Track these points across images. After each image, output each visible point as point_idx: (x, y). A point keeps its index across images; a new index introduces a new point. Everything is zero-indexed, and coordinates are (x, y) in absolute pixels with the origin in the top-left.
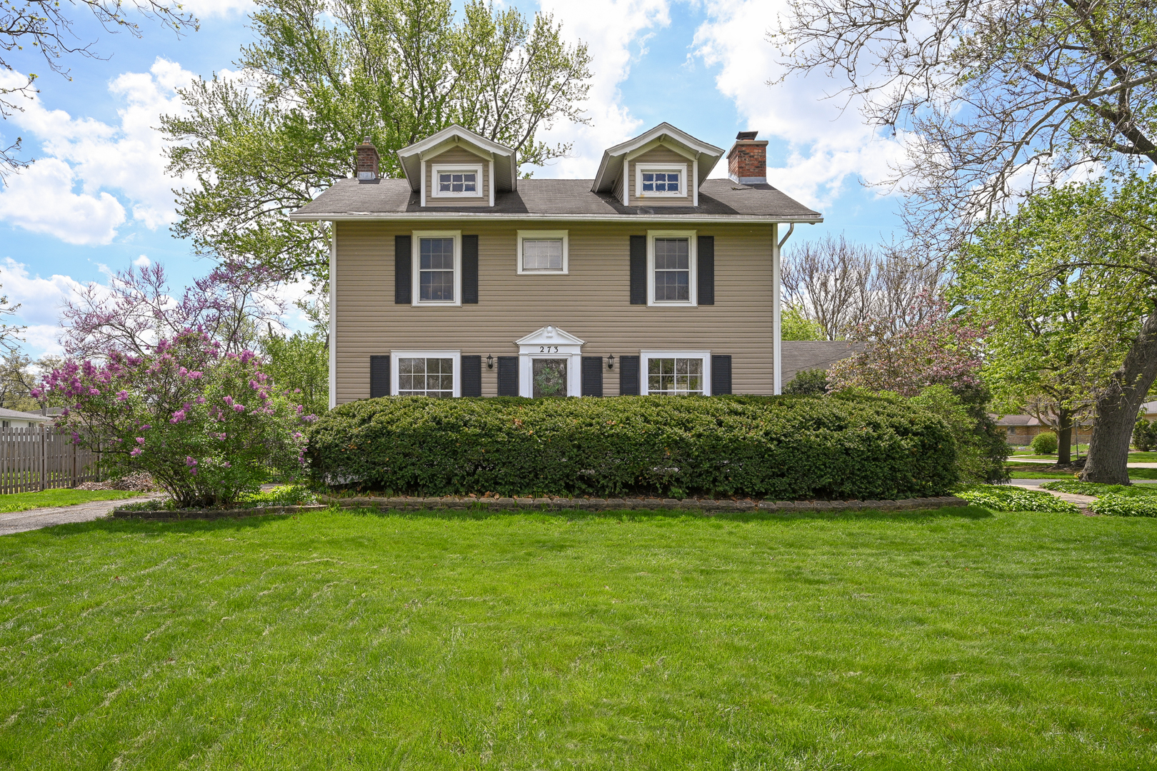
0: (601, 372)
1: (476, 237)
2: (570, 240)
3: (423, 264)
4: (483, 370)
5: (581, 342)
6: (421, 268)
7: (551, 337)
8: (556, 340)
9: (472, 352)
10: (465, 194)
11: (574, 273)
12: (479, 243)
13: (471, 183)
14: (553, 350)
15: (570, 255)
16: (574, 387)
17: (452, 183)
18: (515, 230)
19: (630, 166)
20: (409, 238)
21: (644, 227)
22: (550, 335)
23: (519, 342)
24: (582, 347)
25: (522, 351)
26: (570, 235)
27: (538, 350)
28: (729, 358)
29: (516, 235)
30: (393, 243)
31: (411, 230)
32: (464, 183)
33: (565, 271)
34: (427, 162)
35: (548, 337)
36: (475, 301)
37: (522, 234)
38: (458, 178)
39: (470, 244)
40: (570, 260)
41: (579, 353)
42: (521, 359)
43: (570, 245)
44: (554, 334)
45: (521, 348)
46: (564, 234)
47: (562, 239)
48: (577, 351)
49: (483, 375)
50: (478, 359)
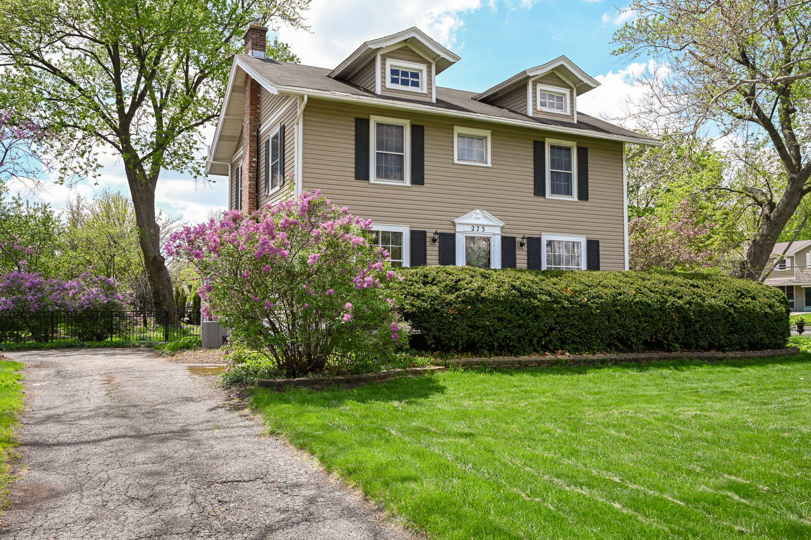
0: (515, 250)
1: (423, 127)
2: (492, 139)
3: (379, 147)
4: (428, 243)
5: (502, 224)
6: (377, 149)
7: (479, 218)
8: (483, 221)
9: (419, 227)
10: (410, 88)
11: (495, 166)
12: (425, 133)
13: (416, 80)
14: (481, 229)
15: (492, 152)
16: (496, 262)
17: (400, 77)
18: (453, 125)
19: (533, 85)
20: (367, 122)
21: (543, 135)
22: (478, 216)
23: (457, 221)
24: (502, 228)
25: (459, 228)
26: (492, 134)
27: (470, 228)
28: (598, 242)
29: (453, 129)
30: (354, 124)
31: (369, 115)
32: (411, 79)
33: (489, 165)
34: (382, 55)
35: (476, 218)
36: (422, 183)
37: (458, 130)
38: (405, 74)
39: (418, 133)
40: (492, 155)
41: (500, 233)
42: (457, 235)
43: (492, 143)
44: (480, 216)
45: (457, 226)
46: (487, 133)
47: (486, 138)
48: (498, 231)
49: (428, 248)
50: (424, 233)
